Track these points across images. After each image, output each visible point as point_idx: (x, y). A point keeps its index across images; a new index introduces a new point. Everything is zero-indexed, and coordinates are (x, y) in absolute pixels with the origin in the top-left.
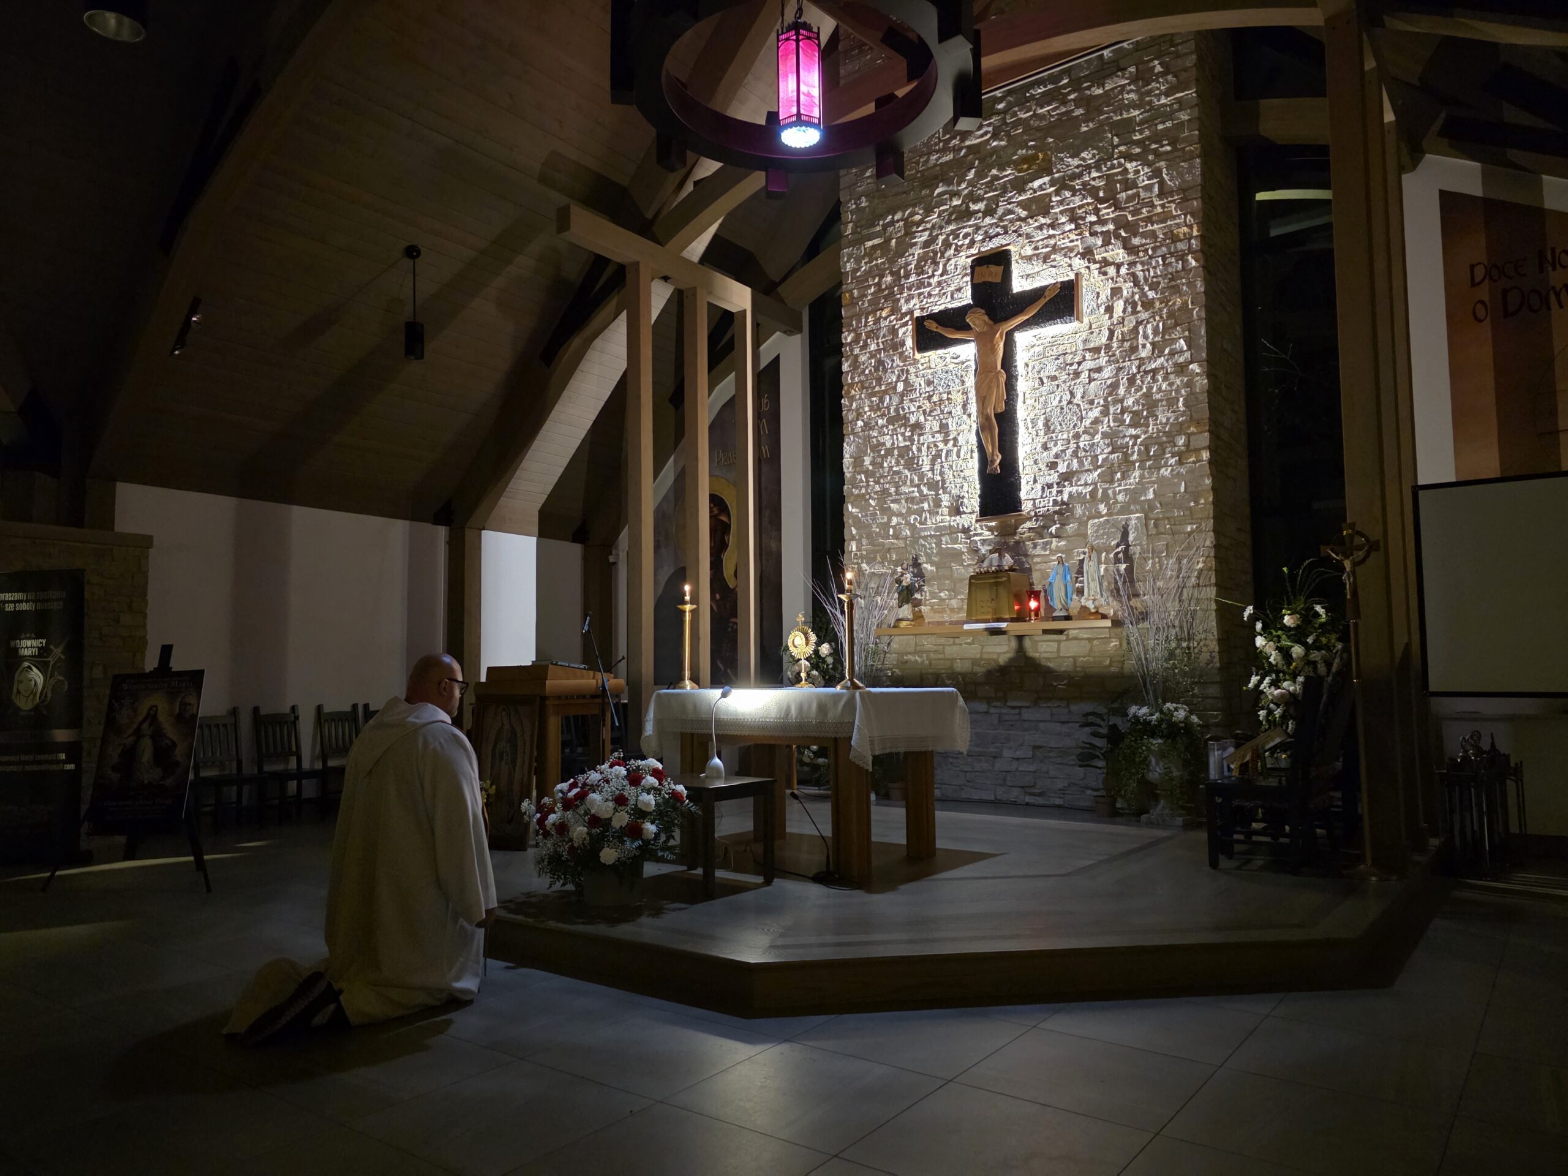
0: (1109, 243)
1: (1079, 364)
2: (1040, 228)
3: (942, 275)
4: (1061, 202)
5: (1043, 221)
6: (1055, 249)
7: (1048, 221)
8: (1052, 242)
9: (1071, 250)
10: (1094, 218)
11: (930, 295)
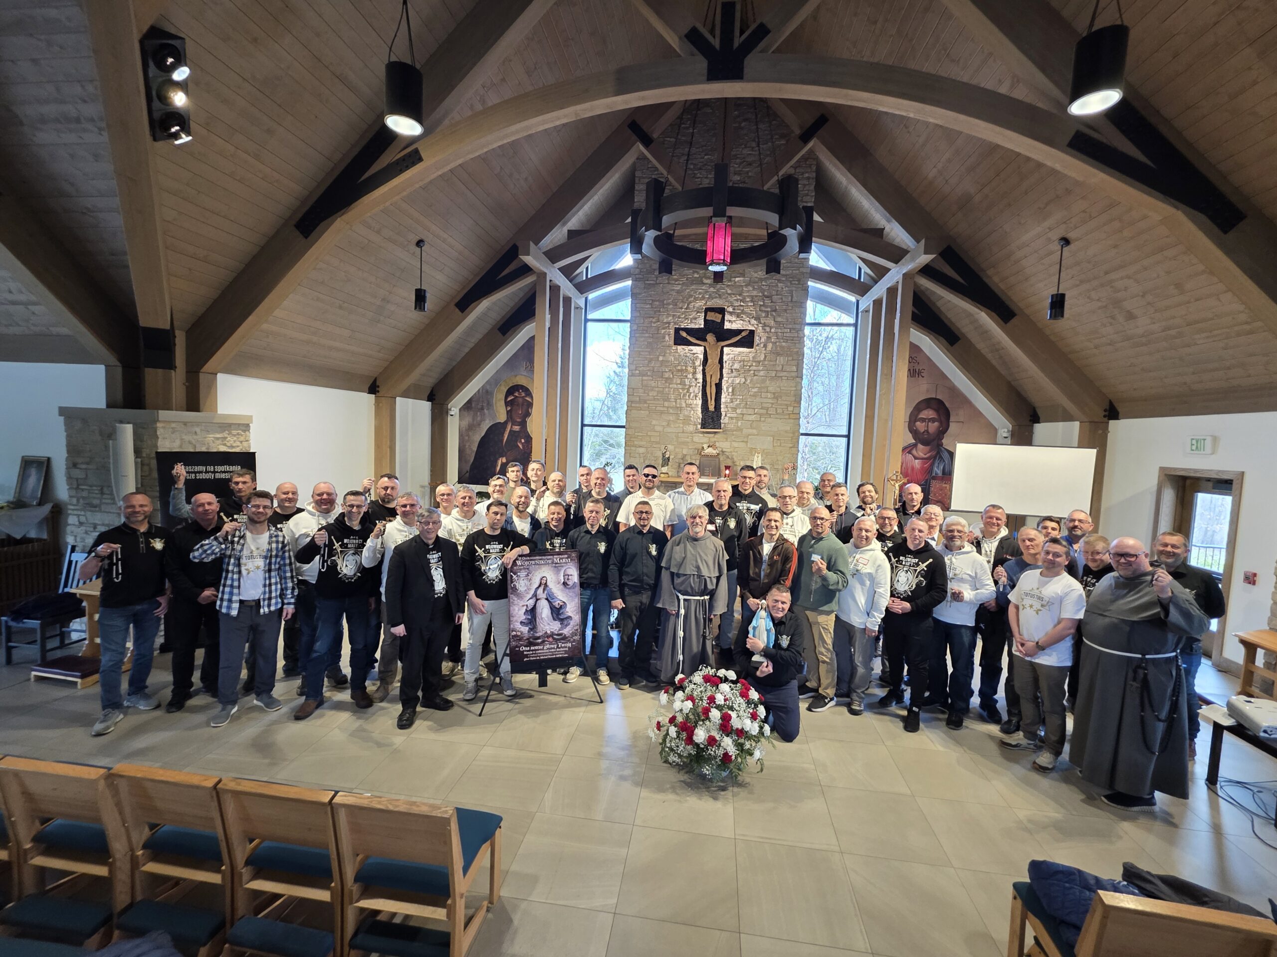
0: (767, 317)
1: (750, 366)
2: (737, 300)
3: (686, 309)
4: (748, 291)
5: (739, 297)
6: (743, 312)
7: (741, 298)
8: (742, 308)
9: (750, 314)
10: (762, 303)
11: (679, 317)
